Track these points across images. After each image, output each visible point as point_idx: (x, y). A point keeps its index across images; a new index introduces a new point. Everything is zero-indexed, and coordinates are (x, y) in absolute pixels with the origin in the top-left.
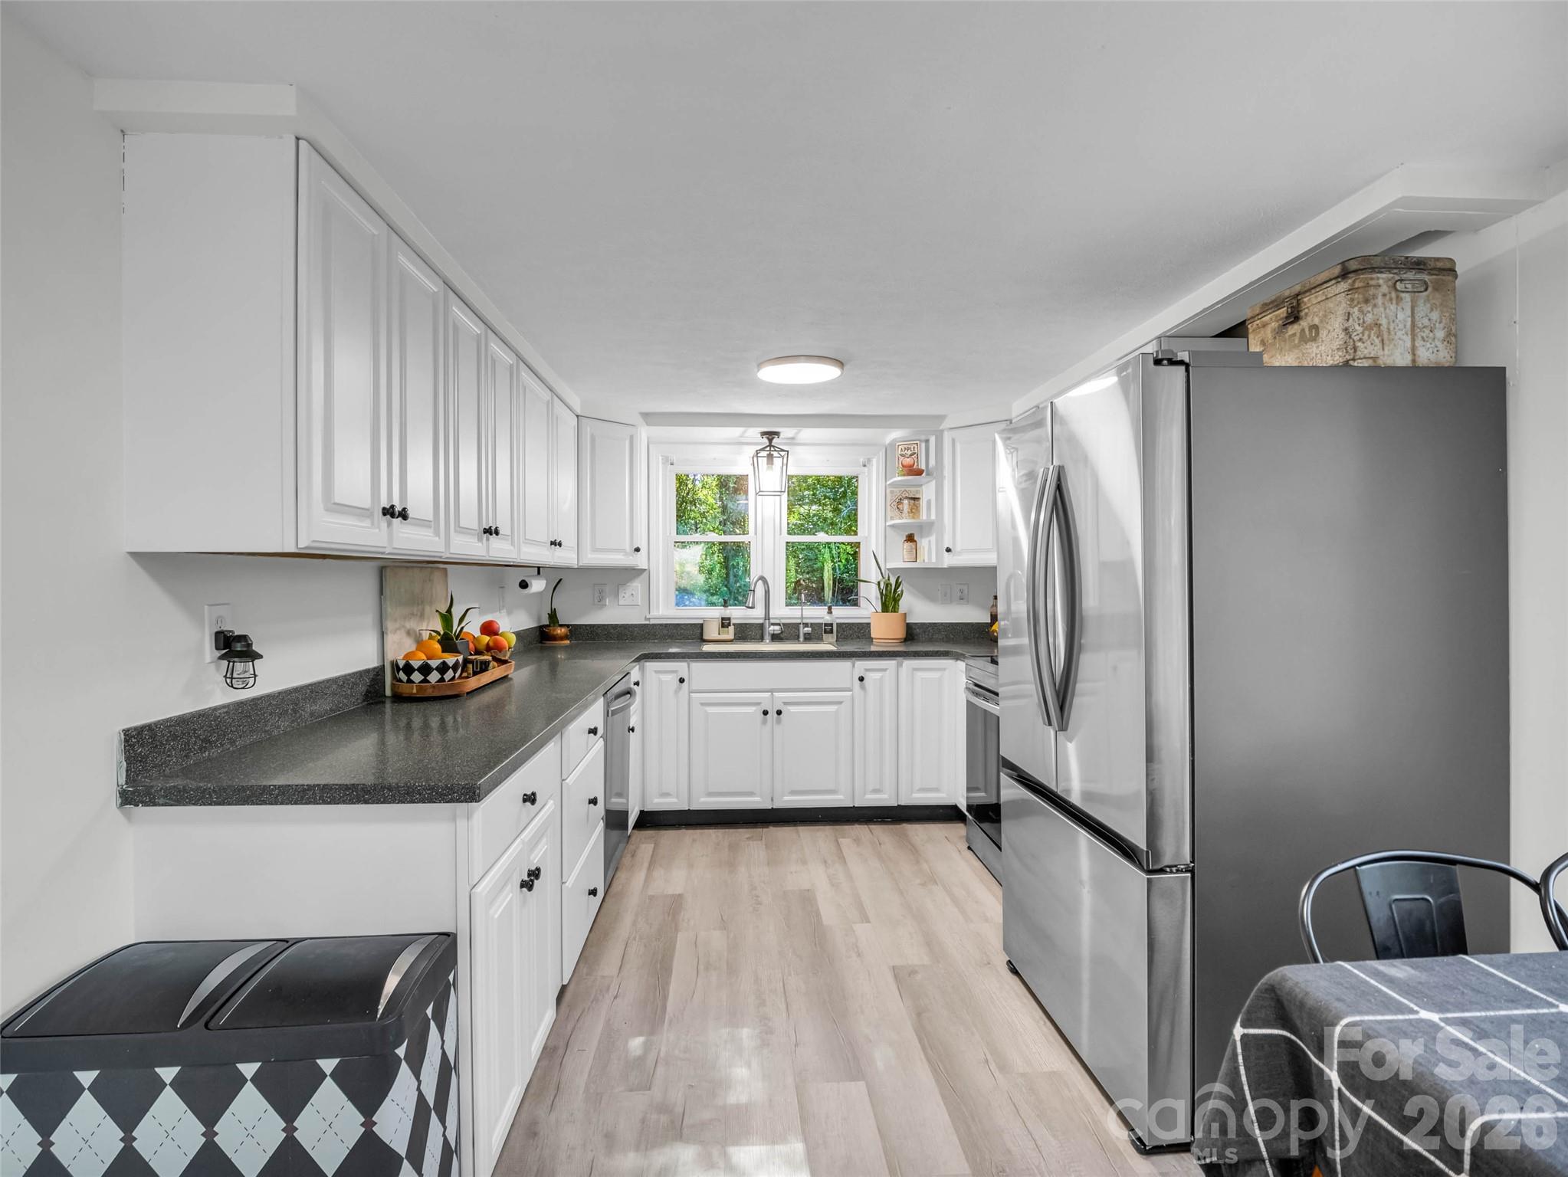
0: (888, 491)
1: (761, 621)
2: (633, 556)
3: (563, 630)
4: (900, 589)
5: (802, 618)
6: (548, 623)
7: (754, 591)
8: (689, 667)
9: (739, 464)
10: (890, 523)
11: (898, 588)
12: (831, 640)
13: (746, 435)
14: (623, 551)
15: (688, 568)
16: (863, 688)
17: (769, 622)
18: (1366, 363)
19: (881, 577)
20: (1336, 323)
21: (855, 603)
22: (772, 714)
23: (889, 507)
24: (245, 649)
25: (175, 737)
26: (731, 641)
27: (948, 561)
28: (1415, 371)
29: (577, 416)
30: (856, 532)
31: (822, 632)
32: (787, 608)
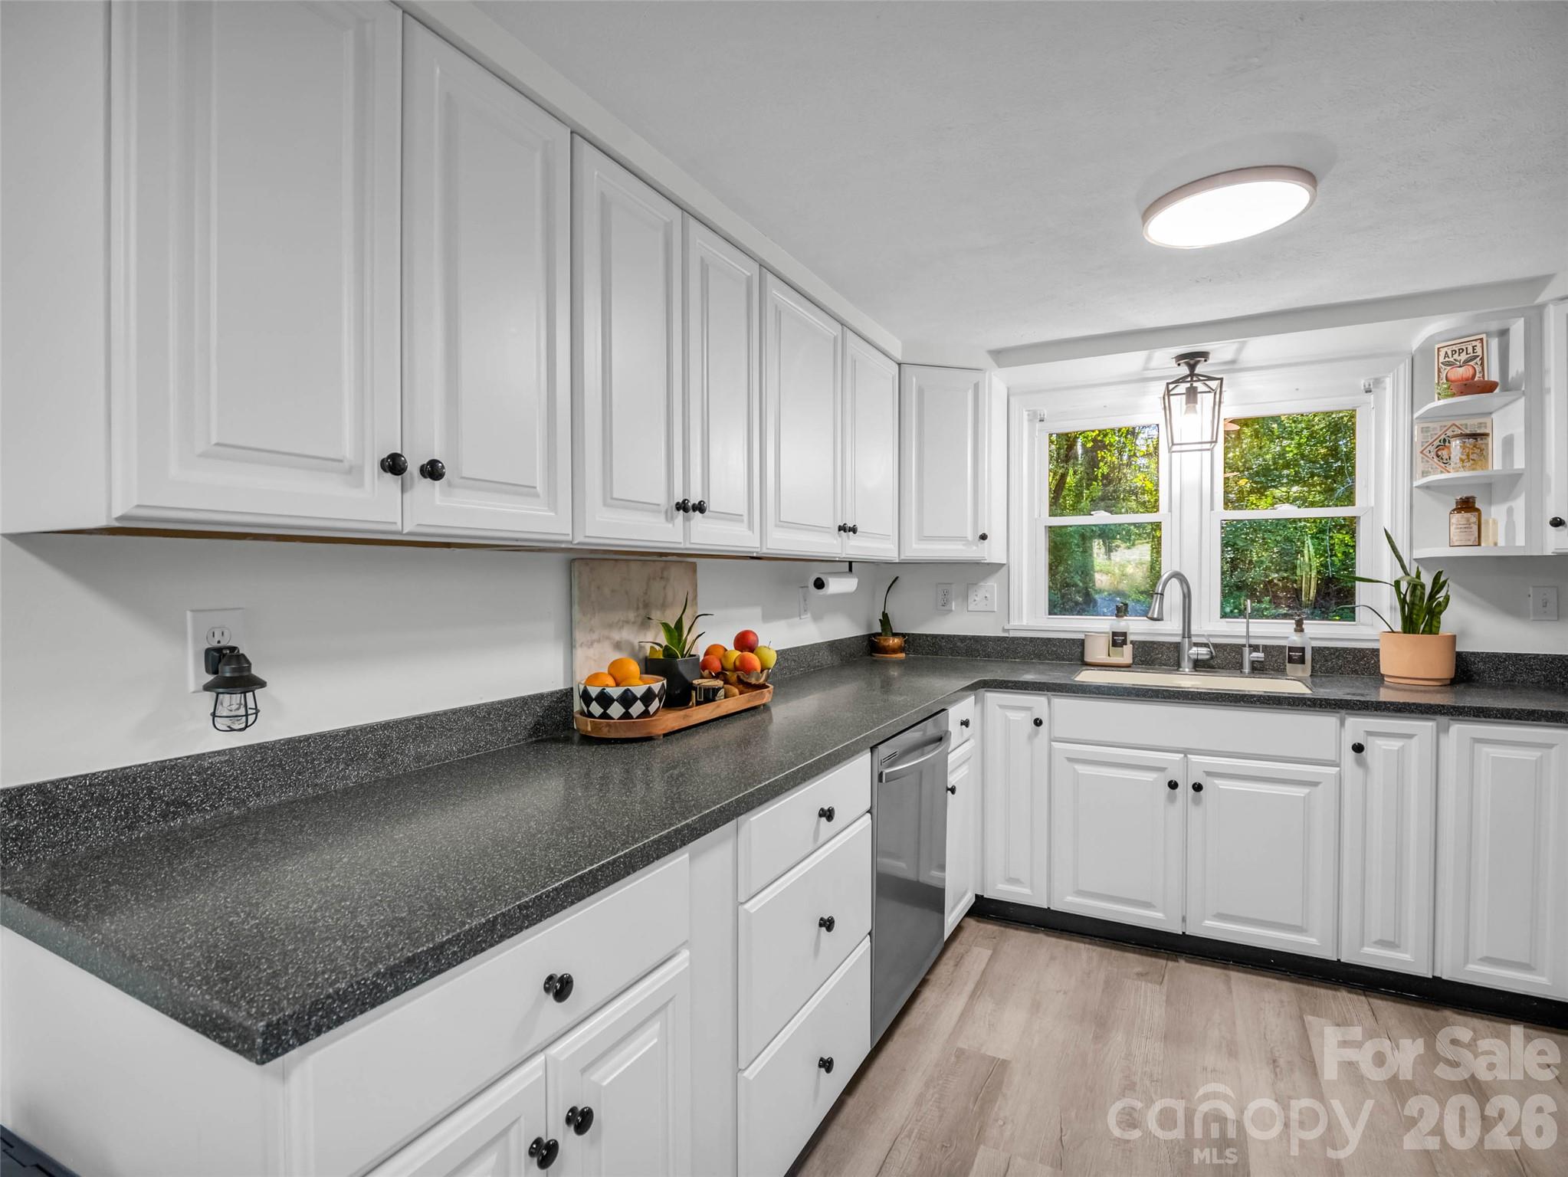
0: (1417, 428)
1: (1178, 639)
2: (977, 546)
3: (896, 640)
4: (1443, 593)
5: (1248, 636)
6: (880, 631)
7: (1162, 594)
8: (1049, 703)
9: (1146, 410)
10: (1420, 481)
11: (1438, 592)
12: (1300, 674)
13: (1154, 364)
14: (963, 539)
15: (1130, 570)
16: (1362, 764)
17: (1190, 642)
19: (1400, 573)
21: (1350, 615)
22: (1185, 790)
23: (1418, 456)
24: (236, 675)
25: (102, 801)
26: (1128, 666)
27: (1554, 543)
29: (899, 364)
30: (1352, 503)
31: (1284, 660)
32: (1222, 620)
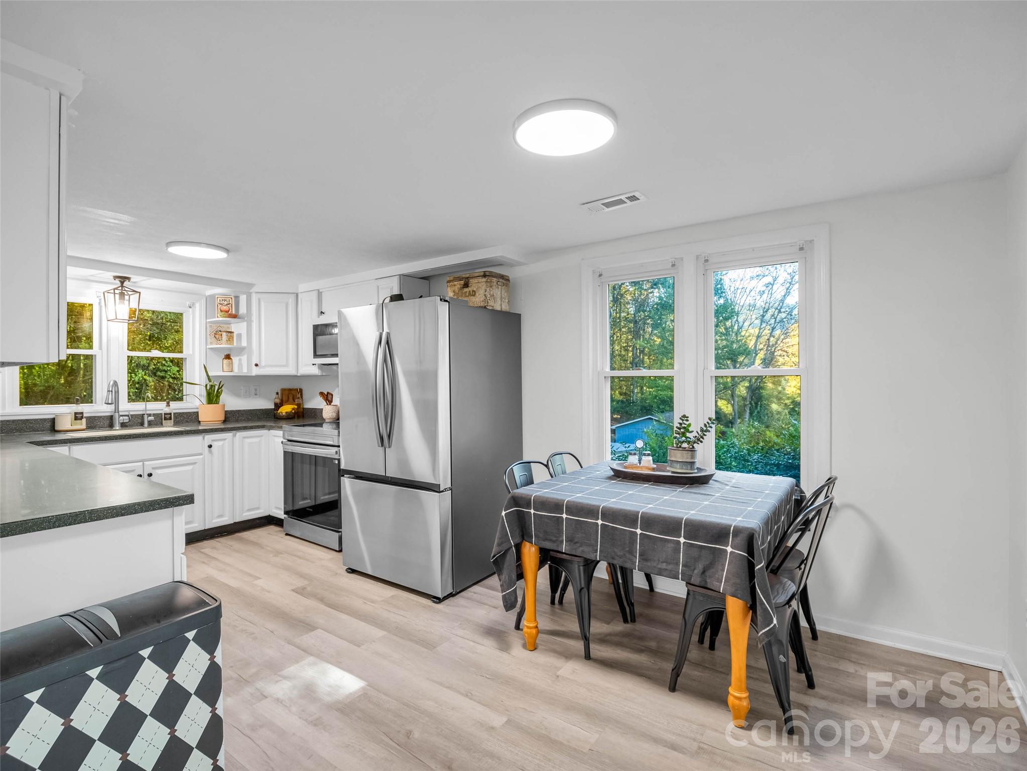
0: (208, 325)
1: (112, 414)
4: (221, 389)
5: (146, 410)
8: (70, 450)
9: (87, 296)
10: (209, 347)
12: (170, 424)
13: (99, 276)
16: (210, 452)
17: (119, 414)
18: (491, 308)
19: (208, 381)
20: (482, 292)
21: (182, 399)
22: (145, 477)
23: (208, 337)
26: (84, 429)
27: (255, 372)
28: (501, 313)
30: (181, 352)
31: (162, 419)
32: (129, 403)
